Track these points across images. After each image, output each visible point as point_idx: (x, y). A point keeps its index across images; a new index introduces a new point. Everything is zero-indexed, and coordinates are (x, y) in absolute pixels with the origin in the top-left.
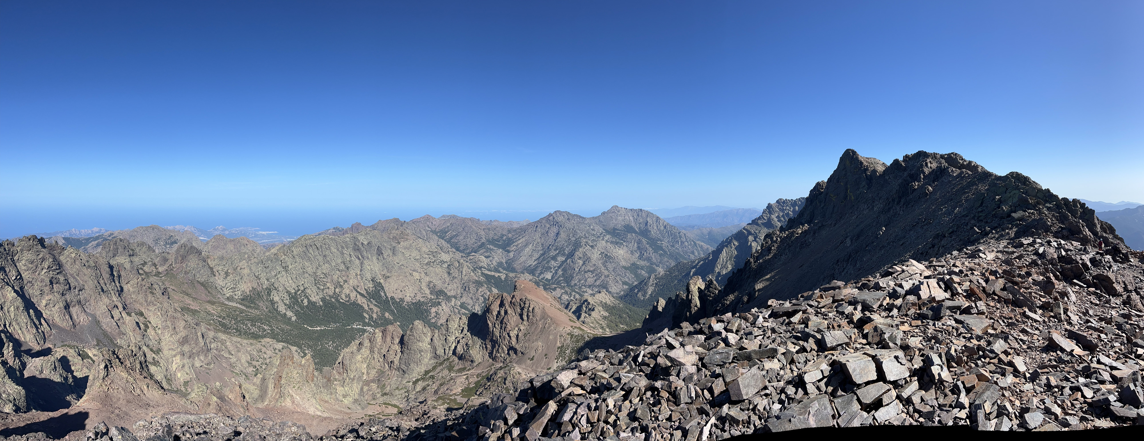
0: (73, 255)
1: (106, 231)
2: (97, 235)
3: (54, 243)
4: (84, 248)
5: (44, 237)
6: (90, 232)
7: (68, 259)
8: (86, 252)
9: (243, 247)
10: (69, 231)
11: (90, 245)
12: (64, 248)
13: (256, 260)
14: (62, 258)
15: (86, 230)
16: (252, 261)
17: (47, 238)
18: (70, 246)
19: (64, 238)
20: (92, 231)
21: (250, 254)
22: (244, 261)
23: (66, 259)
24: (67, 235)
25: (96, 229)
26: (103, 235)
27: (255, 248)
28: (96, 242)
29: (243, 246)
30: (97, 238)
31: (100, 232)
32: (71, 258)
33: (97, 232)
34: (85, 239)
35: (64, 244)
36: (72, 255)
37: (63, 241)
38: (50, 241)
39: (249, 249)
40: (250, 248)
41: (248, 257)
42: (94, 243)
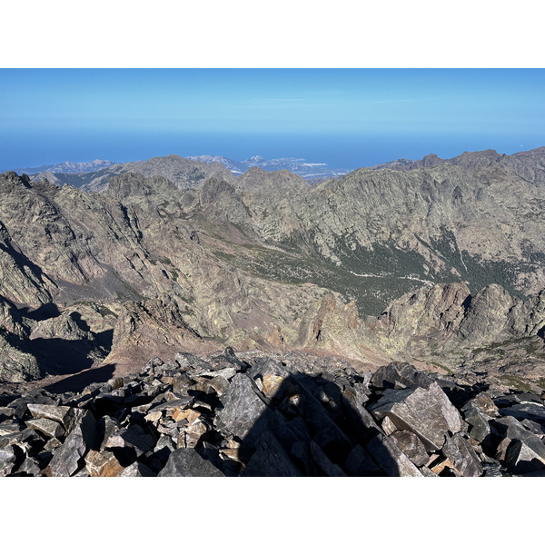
0: (72, 196)
1: (112, 164)
2: (101, 169)
3: (43, 181)
4: (86, 187)
5: (27, 173)
6: (91, 165)
7: (66, 202)
8: (89, 191)
9: (283, 183)
10: (62, 165)
11: (93, 182)
12: (58, 188)
13: (299, 198)
14: (57, 200)
15: (85, 164)
16: (295, 200)
17: (32, 176)
18: (65, 184)
19: (56, 175)
20: (93, 164)
21: (292, 190)
22: (285, 199)
23: (63, 201)
24: (60, 170)
25: (97, 162)
26: (108, 169)
27: (298, 184)
28: (100, 178)
29: (284, 181)
30: (101, 173)
31: (103, 166)
32: (70, 200)
33: (100, 166)
34: (84, 175)
35: (56, 182)
36: (70, 196)
37: (56, 179)
38: (36, 178)
39: (291, 184)
41: (290, 194)
42: (99, 179)
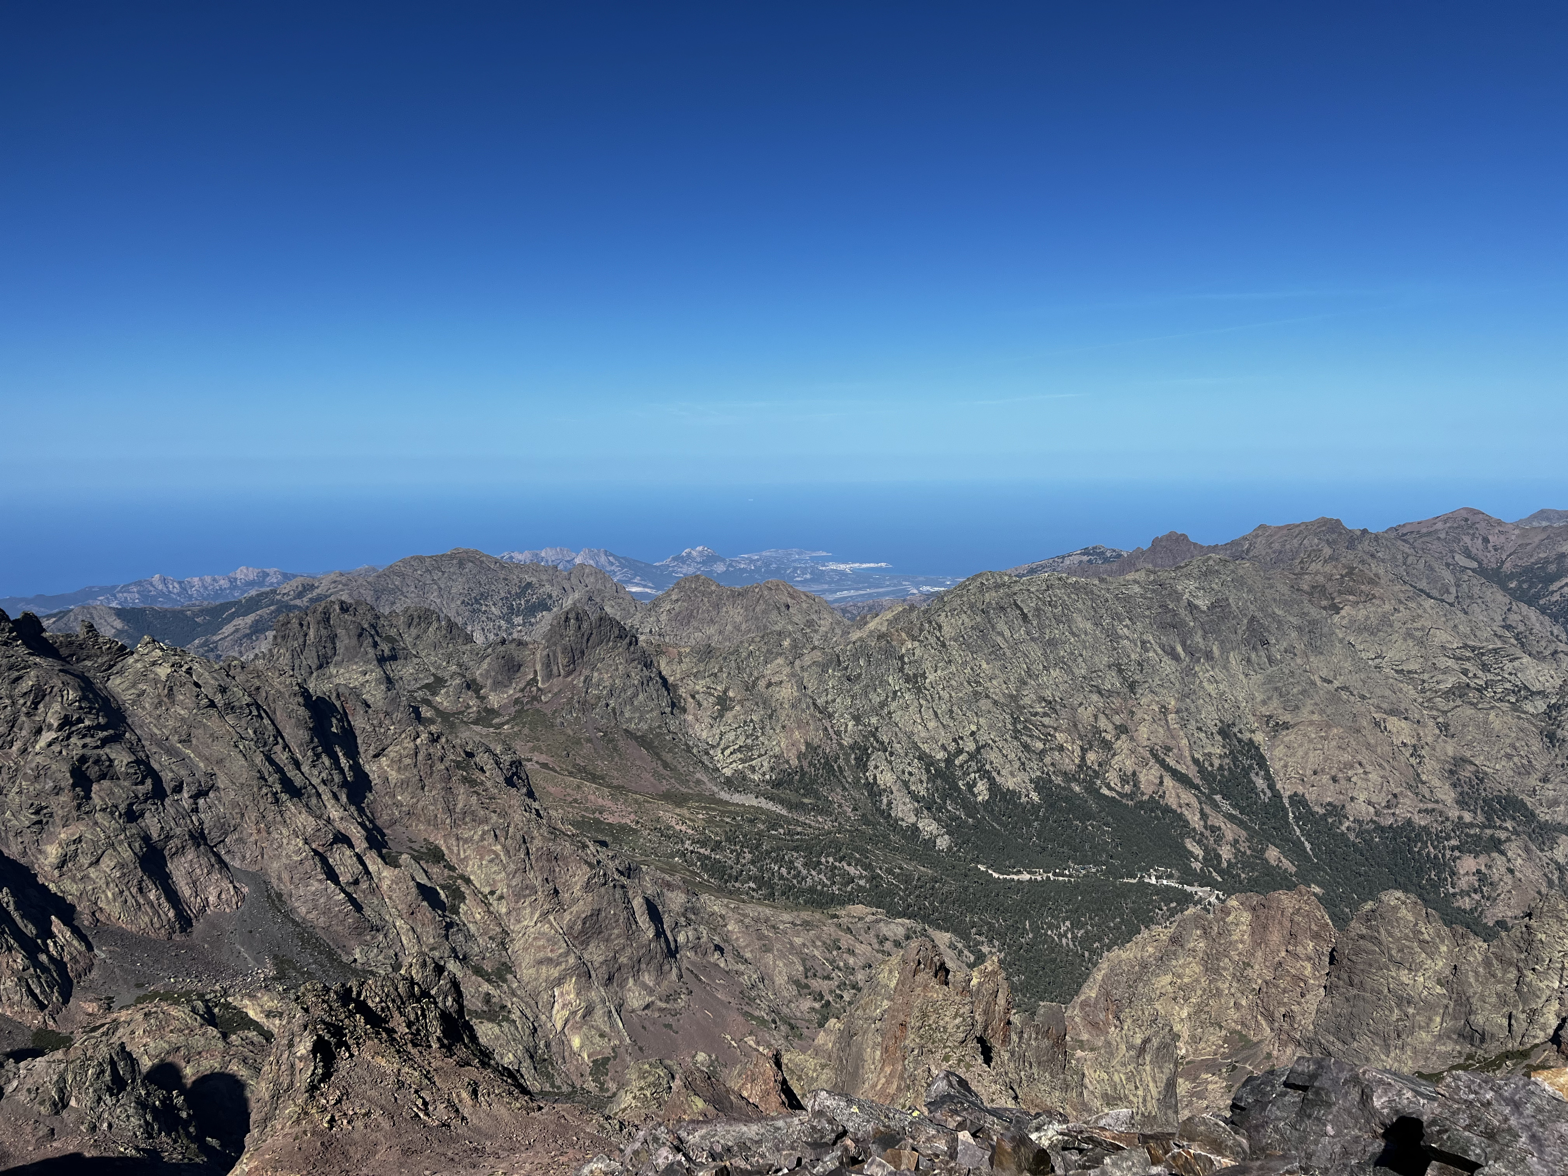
0: (163, 671)
1: (286, 577)
2: (253, 592)
3: (80, 631)
4: (205, 644)
5: (34, 610)
6: (224, 583)
7: (142, 686)
8: (211, 655)
9: (774, 615)
10: (139, 583)
11: (228, 629)
12: (123, 648)
13: (817, 655)
14: (117, 685)
15: (208, 579)
16: (807, 660)
17: (49, 617)
18: (147, 638)
19: (120, 613)
20: (233, 581)
21: (799, 635)
22: (780, 661)
23: (134, 685)
24: (133, 599)
25: (243, 573)
26: (274, 592)
27: (814, 617)
28: (250, 619)
29: (775, 612)
30: (253, 605)
31: (261, 584)
32: (156, 681)
33: (251, 584)
34: (203, 612)
35: (119, 633)
36: (158, 670)
37: (118, 624)
38: (61, 624)
39: (795, 619)
40: (798, 618)
41: (795, 646)
42: (245, 622)
